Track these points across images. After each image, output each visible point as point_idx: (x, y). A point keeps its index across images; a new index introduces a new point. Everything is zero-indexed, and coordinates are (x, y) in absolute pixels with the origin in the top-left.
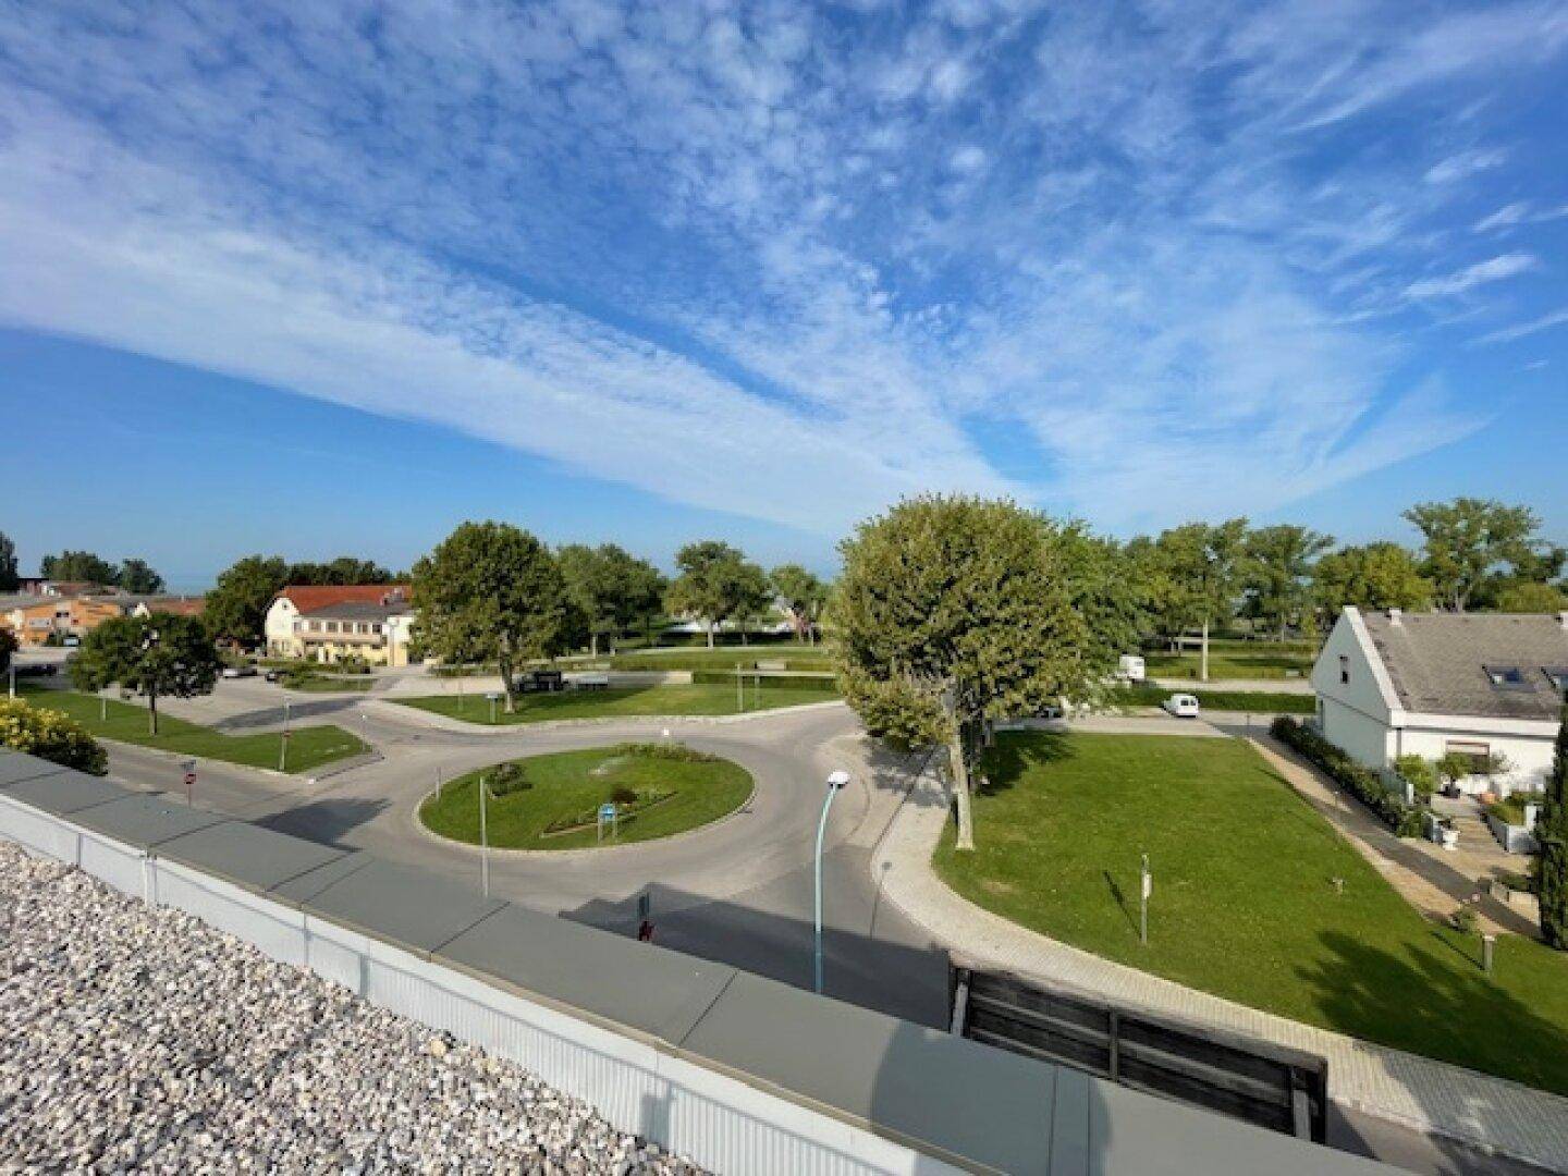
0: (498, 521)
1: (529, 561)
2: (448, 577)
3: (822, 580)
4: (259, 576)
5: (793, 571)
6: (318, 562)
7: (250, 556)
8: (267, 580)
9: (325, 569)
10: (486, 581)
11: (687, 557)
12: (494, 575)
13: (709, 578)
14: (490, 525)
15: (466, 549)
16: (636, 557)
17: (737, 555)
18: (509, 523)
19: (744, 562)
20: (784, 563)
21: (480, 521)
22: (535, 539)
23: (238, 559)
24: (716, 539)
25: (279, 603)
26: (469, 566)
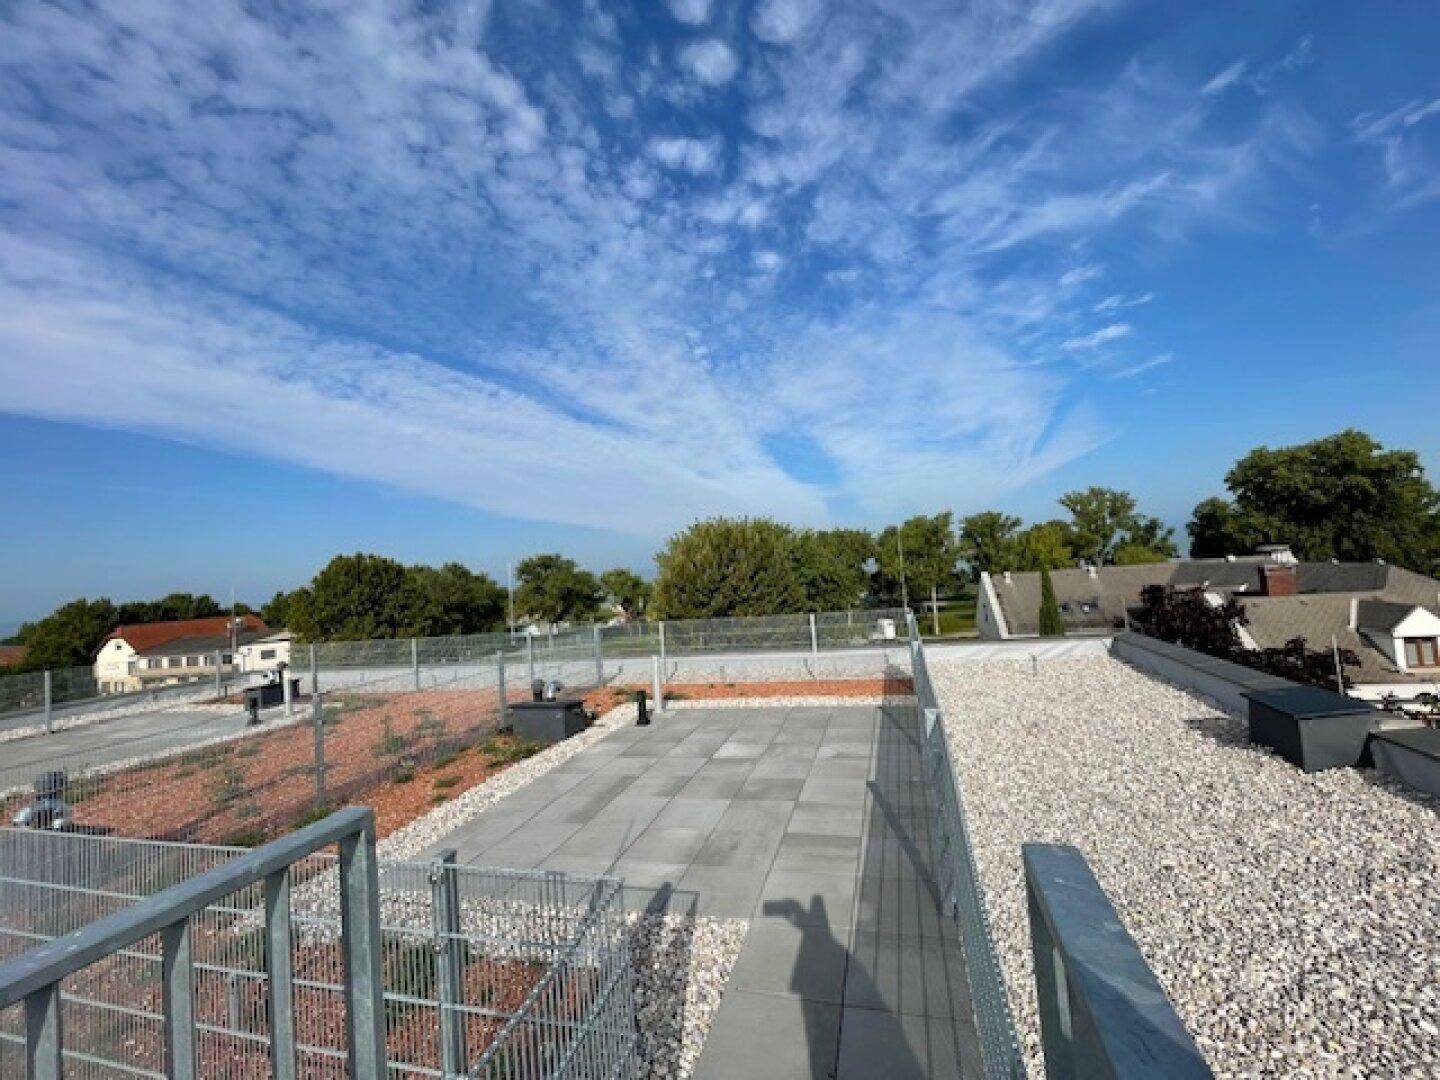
0: (366, 553)
1: (397, 585)
2: (327, 603)
3: (646, 579)
4: (86, 619)
5: (620, 573)
6: (148, 601)
7: (73, 600)
8: (96, 622)
9: (156, 607)
10: (363, 603)
11: (526, 569)
12: (369, 600)
13: (547, 586)
14: (360, 557)
15: (342, 578)
16: (475, 572)
17: (570, 564)
18: (376, 554)
19: (576, 570)
20: (610, 569)
21: (350, 553)
22: (399, 566)
23: (61, 602)
24: (550, 551)
25: (112, 644)
26: (346, 593)
